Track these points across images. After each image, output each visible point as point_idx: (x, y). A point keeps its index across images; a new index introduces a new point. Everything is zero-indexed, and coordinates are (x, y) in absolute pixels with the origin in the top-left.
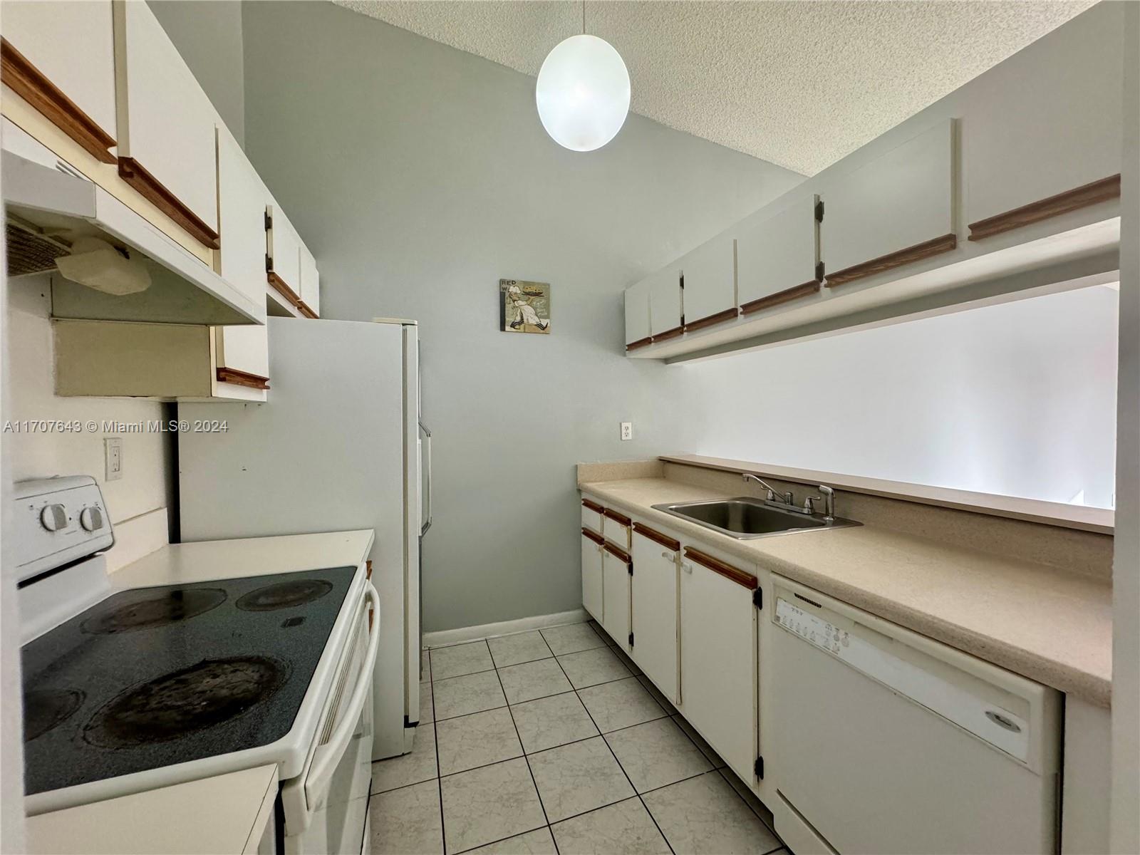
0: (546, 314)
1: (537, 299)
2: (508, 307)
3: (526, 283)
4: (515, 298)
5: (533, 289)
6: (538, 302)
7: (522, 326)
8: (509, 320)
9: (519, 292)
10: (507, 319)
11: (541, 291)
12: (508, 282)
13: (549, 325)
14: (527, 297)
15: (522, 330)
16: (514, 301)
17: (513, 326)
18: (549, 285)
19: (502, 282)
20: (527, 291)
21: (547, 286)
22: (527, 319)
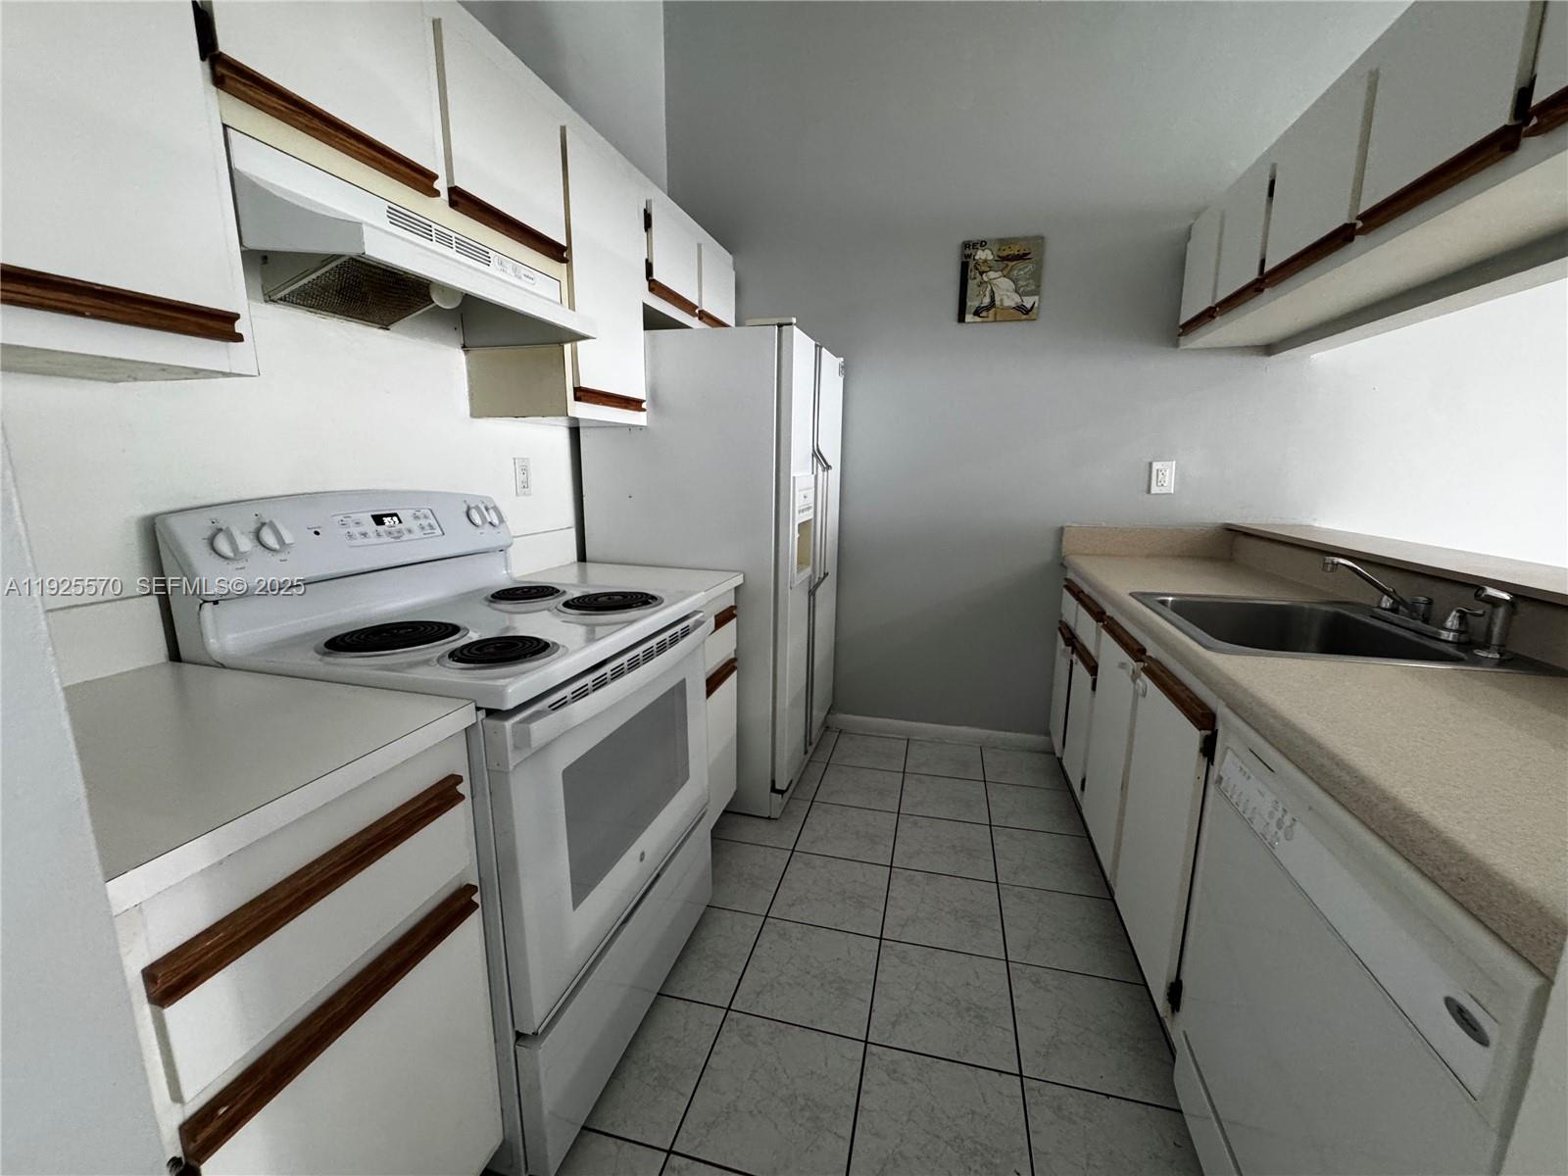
0: (1033, 287)
1: (1020, 264)
2: (972, 285)
3: (1002, 242)
4: (983, 268)
5: (1014, 251)
6: (1023, 270)
7: (992, 312)
8: (972, 303)
9: (990, 257)
10: (969, 304)
11: (1027, 252)
12: (974, 245)
13: (1036, 305)
14: (1002, 265)
15: (991, 318)
16: (981, 273)
17: (977, 313)
18: (1042, 238)
19: (966, 245)
20: (1005, 254)
21: (1039, 240)
22: (1001, 300)
